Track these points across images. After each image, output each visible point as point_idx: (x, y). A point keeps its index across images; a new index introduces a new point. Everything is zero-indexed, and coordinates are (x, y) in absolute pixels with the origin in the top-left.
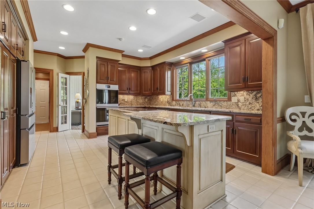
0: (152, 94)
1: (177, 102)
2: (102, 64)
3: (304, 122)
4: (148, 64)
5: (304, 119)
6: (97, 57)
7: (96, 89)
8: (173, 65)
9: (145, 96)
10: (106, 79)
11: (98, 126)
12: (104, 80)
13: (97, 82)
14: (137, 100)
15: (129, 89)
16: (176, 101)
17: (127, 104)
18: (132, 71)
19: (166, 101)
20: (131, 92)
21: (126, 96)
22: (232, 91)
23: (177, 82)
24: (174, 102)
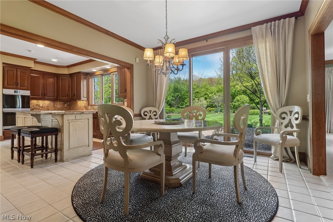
0: (70, 100)
1: (92, 107)
2: (9, 70)
3: (150, 116)
4: (66, 72)
5: (150, 114)
6: (3, 63)
7: (3, 94)
8: (89, 75)
9: (64, 101)
10: (15, 85)
11: (4, 129)
12: (12, 85)
13: (4, 87)
14: (54, 105)
15: (45, 94)
16: (91, 105)
17: (42, 109)
18: (47, 77)
19: (84, 106)
20: (46, 97)
21: (41, 101)
22: (124, 98)
23: (92, 90)
24: (90, 107)
